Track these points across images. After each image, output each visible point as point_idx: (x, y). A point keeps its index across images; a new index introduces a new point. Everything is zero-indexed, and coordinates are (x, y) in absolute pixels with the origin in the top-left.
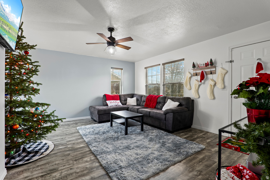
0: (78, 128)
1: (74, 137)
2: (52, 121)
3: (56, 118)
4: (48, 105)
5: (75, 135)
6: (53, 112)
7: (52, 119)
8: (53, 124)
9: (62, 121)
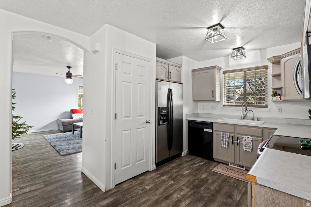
0: (44, 136)
1: (41, 140)
2: (24, 128)
3: (26, 126)
4: (20, 117)
5: (41, 139)
6: (24, 123)
7: (24, 126)
8: (25, 130)
9: (31, 128)
